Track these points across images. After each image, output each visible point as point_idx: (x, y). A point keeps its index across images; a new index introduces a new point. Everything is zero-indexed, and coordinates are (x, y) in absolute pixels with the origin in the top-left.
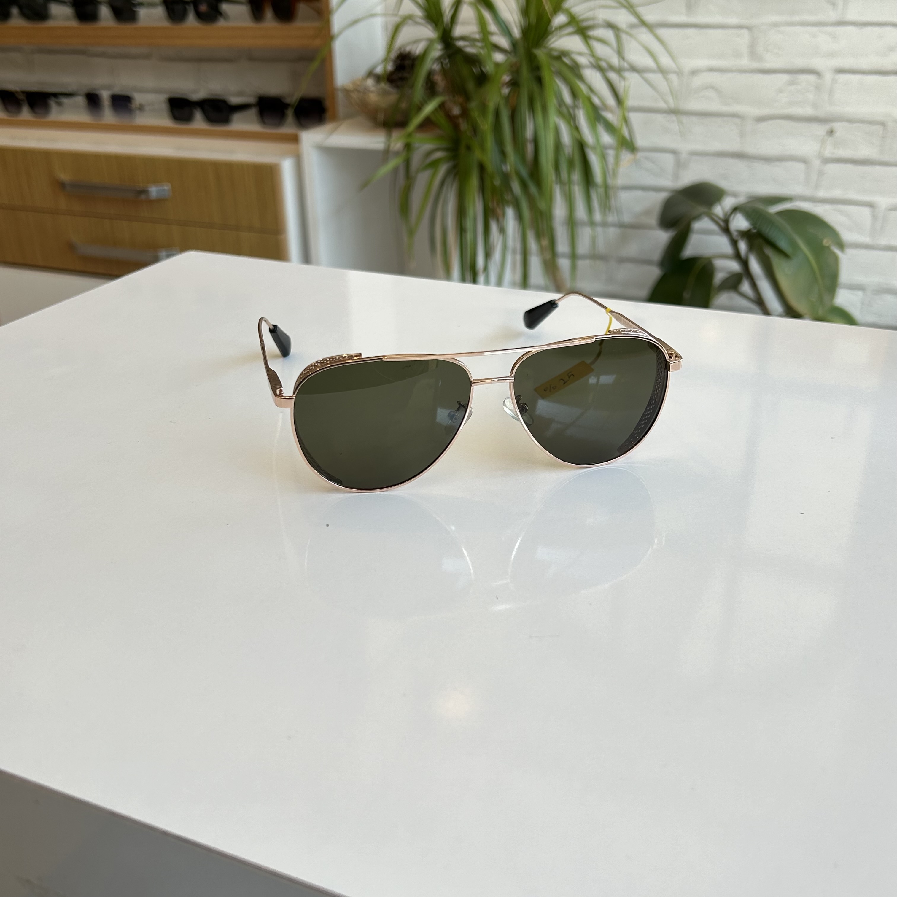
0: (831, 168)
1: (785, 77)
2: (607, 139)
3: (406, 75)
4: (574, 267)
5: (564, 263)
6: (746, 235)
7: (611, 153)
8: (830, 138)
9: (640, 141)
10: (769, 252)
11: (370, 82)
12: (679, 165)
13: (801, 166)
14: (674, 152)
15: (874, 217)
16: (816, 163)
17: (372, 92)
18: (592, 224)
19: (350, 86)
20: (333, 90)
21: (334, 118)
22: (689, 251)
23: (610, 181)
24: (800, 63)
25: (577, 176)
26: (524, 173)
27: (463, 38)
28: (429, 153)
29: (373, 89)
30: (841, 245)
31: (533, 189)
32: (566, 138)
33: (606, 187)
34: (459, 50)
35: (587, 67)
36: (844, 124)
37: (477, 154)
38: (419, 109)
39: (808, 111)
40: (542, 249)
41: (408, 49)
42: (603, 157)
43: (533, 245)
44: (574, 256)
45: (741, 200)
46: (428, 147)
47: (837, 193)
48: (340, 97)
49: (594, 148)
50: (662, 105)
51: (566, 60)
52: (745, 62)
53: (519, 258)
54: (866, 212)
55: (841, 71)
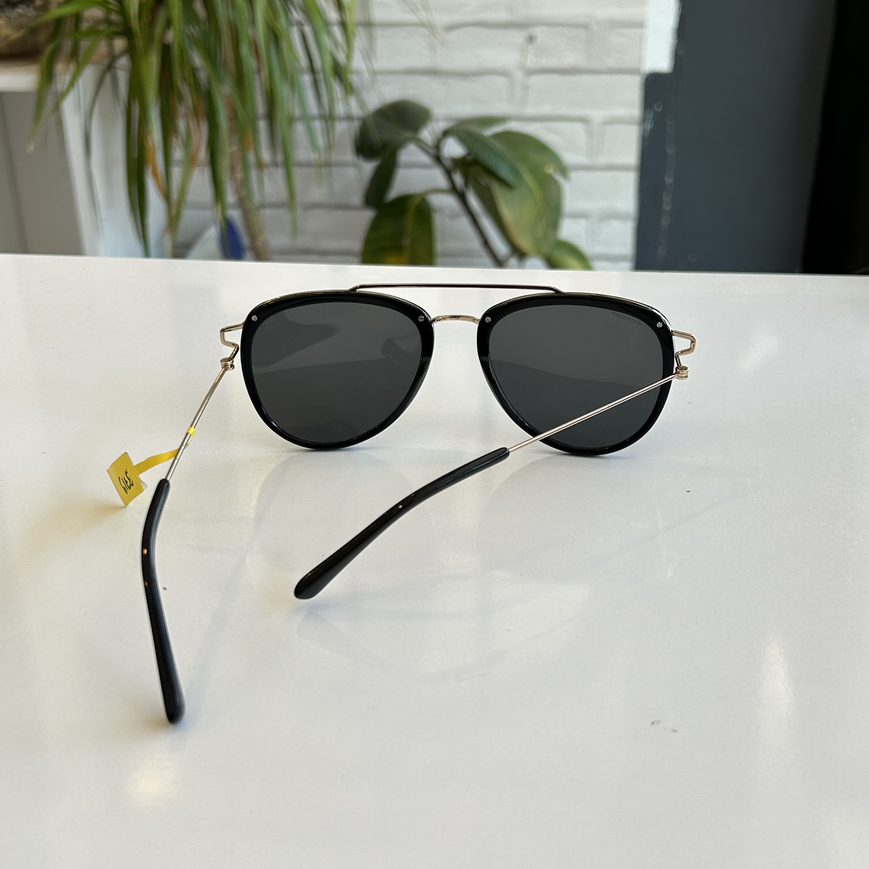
0: (536, 80)
6: (461, 163)
8: (530, 46)
13: (502, 81)
15: (590, 133)
16: (519, 75)
36: (545, 28)
39: (502, 16)
47: (545, 109)
54: (578, 128)
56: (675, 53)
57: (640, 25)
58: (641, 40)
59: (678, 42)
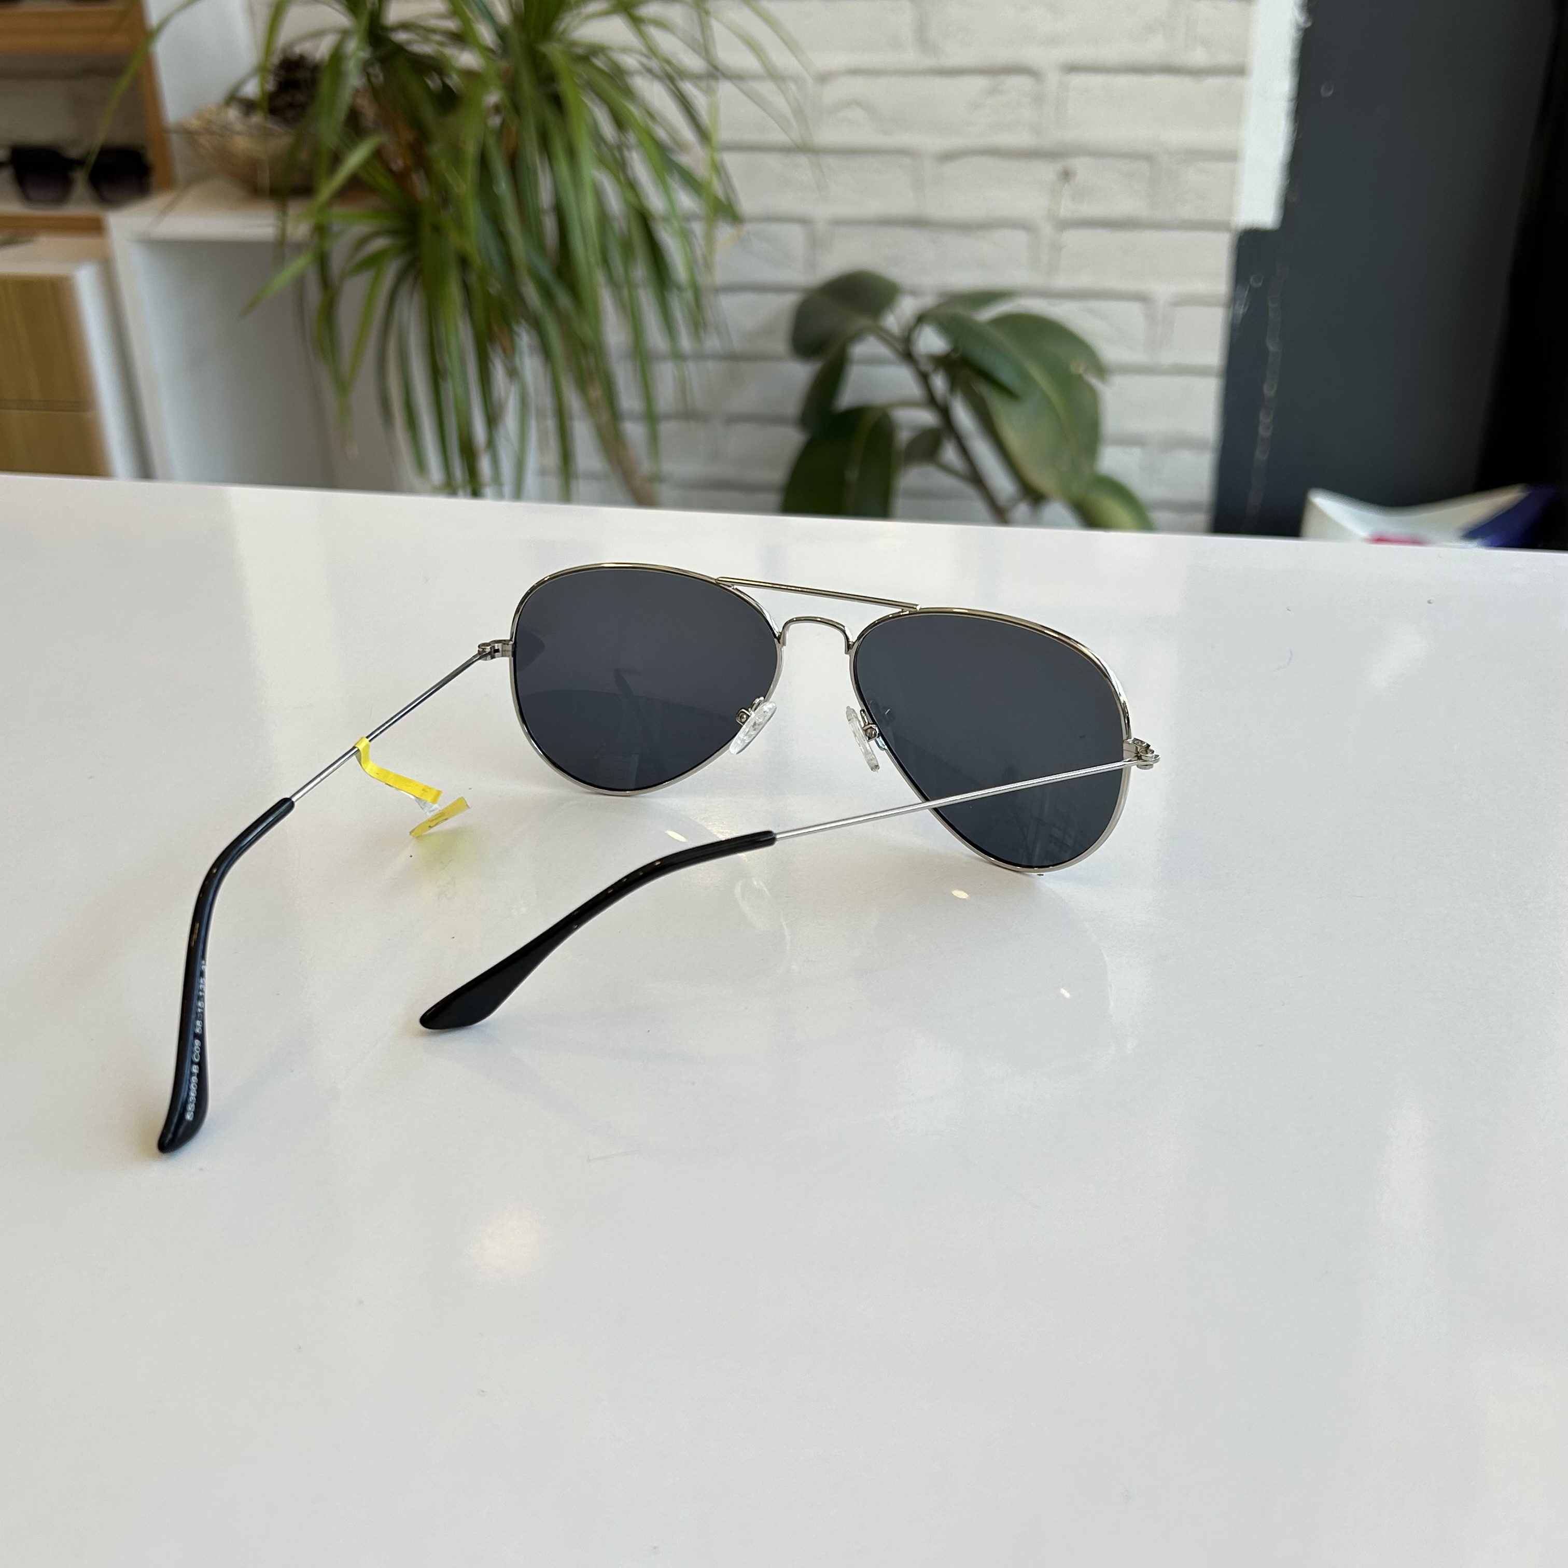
0: (1074, 238)
1: (979, 83)
2: (686, 201)
3: (300, 97)
4: (654, 438)
5: (634, 431)
6: (943, 362)
7: (698, 228)
8: (1066, 186)
9: (747, 204)
10: (983, 389)
11: (233, 114)
12: (815, 243)
13: (1020, 237)
14: (804, 221)
15: (1151, 318)
16: (1047, 230)
17: (238, 133)
18: (677, 356)
19: (195, 124)
20: (163, 132)
21: (168, 184)
22: (847, 398)
23: (703, 280)
24: (1003, 55)
25: (640, 271)
26: (546, 271)
27: (405, 26)
28: (363, 242)
29: (239, 127)
30: (1101, 370)
31: (564, 300)
32: (615, 204)
33: (697, 291)
34: (400, 50)
35: (639, 73)
36: (1088, 159)
37: (454, 240)
38: (336, 159)
39: (1024, 139)
40: (591, 407)
41: (298, 50)
42: (686, 236)
43: (574, 401)
44: (651, 417)
45: (928, 301)
46: (361, 228)
47: (1084, 280)
48: (176, 144)
49: (666, 219)
50: (778, 136)
51: (599, 62)
52: (910, 57)
53: (551, 424)
54: (1135, 310)
55: (1072, 68)
56: (1283, 200)
57: (1231, 156)
58: (1233, 181)
59: (1290, 181)
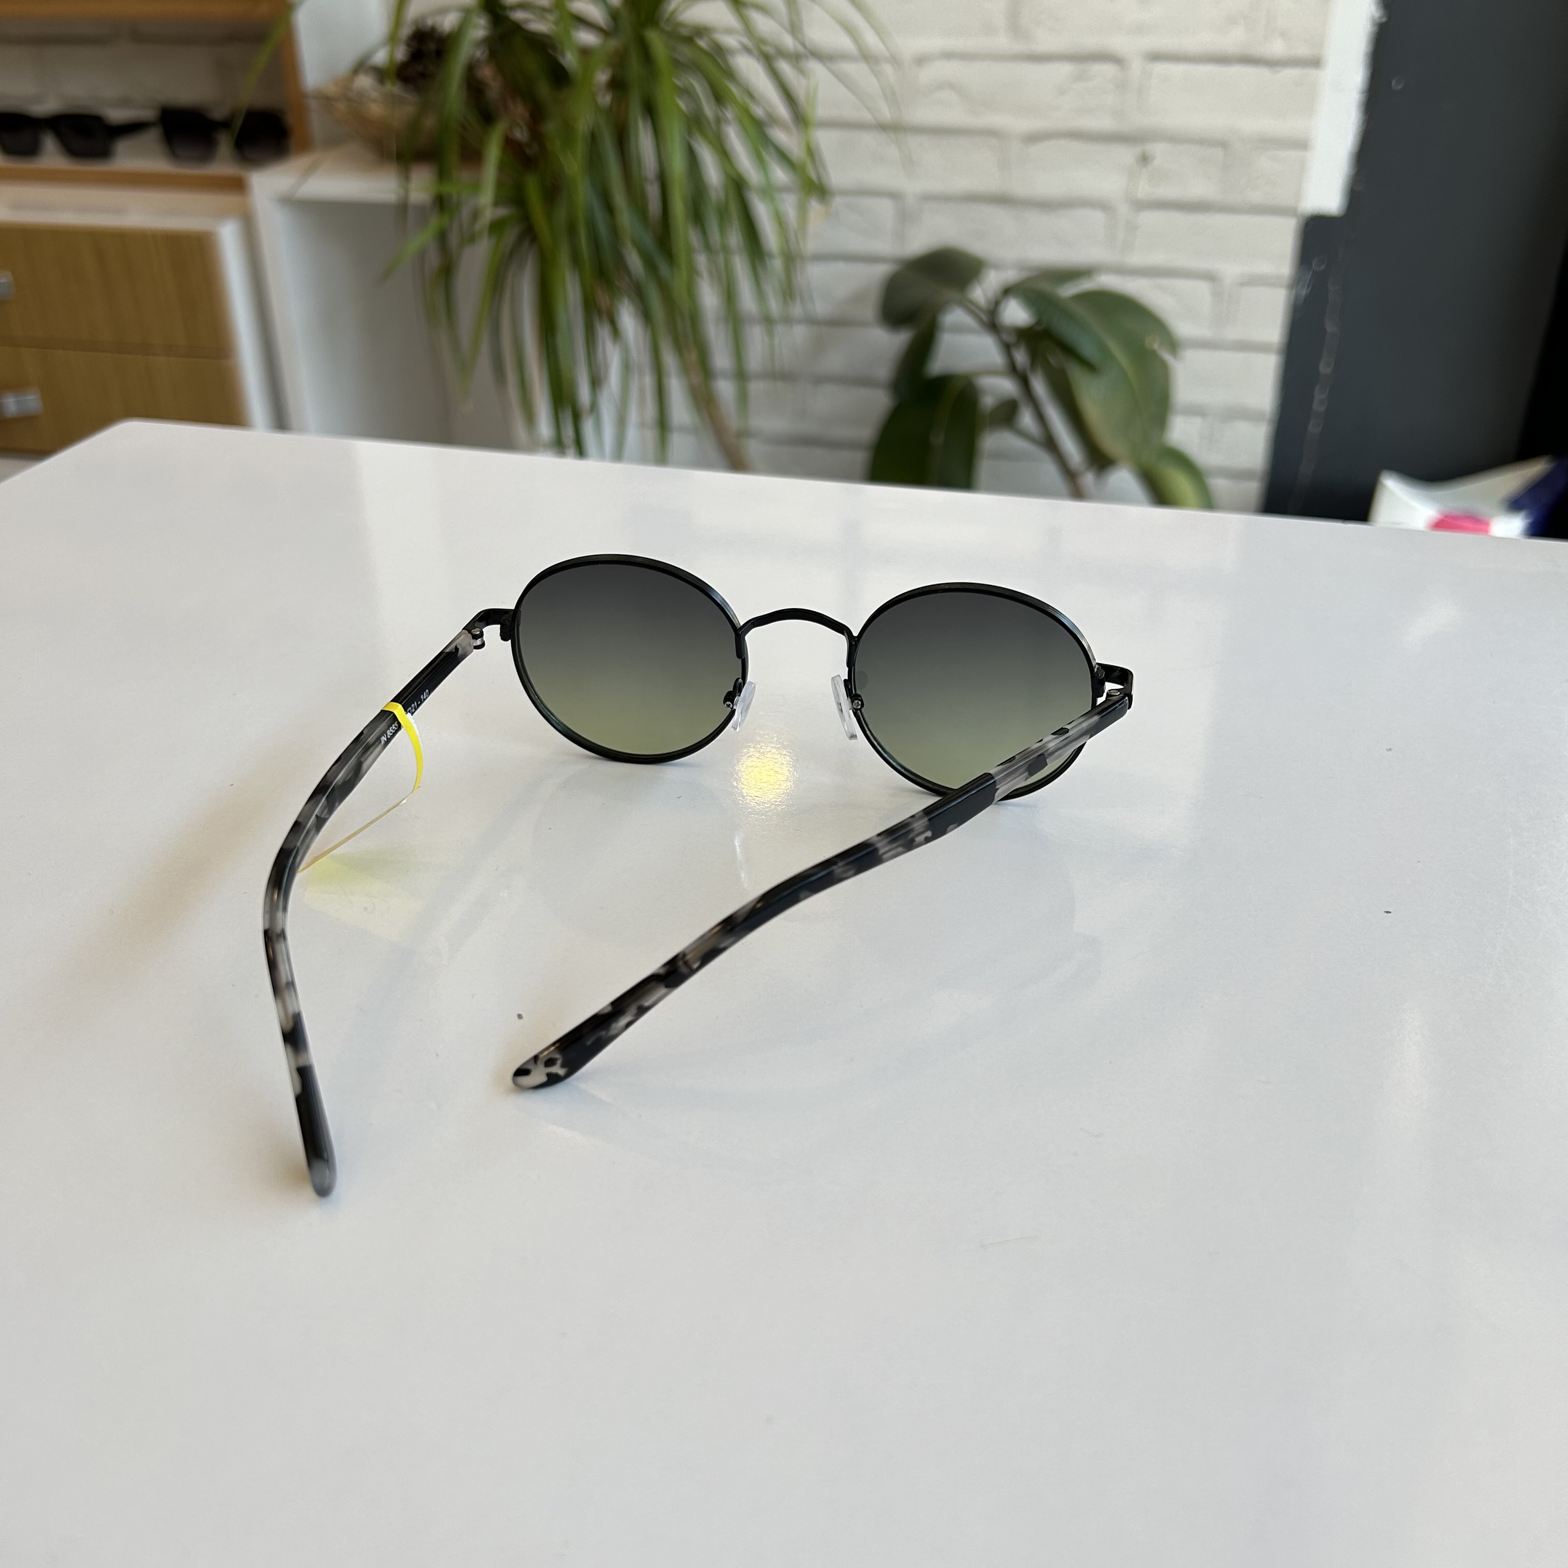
0: (1149, 218)
1: (1066, 69)
2: (781, 175)
3: (429, 68)
4: (743, 398)
5: (725, 388)
6: (1026, 336)
7: (789, 199)
8: (1143, 170)
10: (1060, 360)
11: (365, 81)
12: (904, 217)
13: (1098, 217)
14: (895, 196)
15: (1218, 297)
16: (1123, 210)
17: (373, 100)
18: (767, 320)
20: (302, 97)
21: (307, 145)
23: (797, 248)
24: (1090, 42)
30: (1174, 346)
31: (665, 270)
33: (788, 256)
34: (518, 28)
35: (738, 52)
36: (1165, 145)
39: (1106, 123)
41: (430, 22)
42: (777, 208)
43: (671, 363)
44: (741, 376)
47: (1157, 258)
48: (314, 108)
49: (760, 190)
51: (703, 43)
52: (1003, 42)
54: (1202, 289)
55: (1156, 57)
56: (1350, 186)
57: (1302, 144)
58: (1302, 168)
